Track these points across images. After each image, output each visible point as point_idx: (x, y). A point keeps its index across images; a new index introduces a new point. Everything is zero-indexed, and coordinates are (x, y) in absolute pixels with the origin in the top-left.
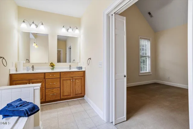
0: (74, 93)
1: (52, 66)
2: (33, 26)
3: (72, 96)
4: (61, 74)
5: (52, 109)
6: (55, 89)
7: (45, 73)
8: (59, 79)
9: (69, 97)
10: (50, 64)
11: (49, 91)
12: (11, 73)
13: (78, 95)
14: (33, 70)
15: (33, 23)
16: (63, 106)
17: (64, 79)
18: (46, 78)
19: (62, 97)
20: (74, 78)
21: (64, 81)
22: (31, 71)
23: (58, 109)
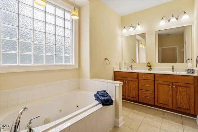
0: (174, 105)
1: (149, 67)
2: (131, 29)
3: (170, 107)
4: (156, 76)
5: (141, 111)
6: (148, 92)
7: (138, 73)
8: (153, 81)
9: (165, 107)
10: (147, 64)
11: (142, 92)
12: (115, 70)
13: (182, 110)
14: (132, 69)
15: (131, 26)
16: (155, 115)
17: (160, 82)
18: (139, 78)
19: (156, 104)
20: (175, 84)
21: (159, 85)
22: (130, 71)
23: (148, 115)
